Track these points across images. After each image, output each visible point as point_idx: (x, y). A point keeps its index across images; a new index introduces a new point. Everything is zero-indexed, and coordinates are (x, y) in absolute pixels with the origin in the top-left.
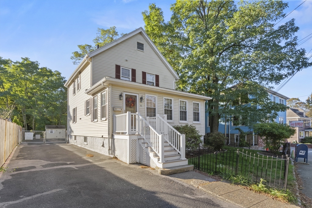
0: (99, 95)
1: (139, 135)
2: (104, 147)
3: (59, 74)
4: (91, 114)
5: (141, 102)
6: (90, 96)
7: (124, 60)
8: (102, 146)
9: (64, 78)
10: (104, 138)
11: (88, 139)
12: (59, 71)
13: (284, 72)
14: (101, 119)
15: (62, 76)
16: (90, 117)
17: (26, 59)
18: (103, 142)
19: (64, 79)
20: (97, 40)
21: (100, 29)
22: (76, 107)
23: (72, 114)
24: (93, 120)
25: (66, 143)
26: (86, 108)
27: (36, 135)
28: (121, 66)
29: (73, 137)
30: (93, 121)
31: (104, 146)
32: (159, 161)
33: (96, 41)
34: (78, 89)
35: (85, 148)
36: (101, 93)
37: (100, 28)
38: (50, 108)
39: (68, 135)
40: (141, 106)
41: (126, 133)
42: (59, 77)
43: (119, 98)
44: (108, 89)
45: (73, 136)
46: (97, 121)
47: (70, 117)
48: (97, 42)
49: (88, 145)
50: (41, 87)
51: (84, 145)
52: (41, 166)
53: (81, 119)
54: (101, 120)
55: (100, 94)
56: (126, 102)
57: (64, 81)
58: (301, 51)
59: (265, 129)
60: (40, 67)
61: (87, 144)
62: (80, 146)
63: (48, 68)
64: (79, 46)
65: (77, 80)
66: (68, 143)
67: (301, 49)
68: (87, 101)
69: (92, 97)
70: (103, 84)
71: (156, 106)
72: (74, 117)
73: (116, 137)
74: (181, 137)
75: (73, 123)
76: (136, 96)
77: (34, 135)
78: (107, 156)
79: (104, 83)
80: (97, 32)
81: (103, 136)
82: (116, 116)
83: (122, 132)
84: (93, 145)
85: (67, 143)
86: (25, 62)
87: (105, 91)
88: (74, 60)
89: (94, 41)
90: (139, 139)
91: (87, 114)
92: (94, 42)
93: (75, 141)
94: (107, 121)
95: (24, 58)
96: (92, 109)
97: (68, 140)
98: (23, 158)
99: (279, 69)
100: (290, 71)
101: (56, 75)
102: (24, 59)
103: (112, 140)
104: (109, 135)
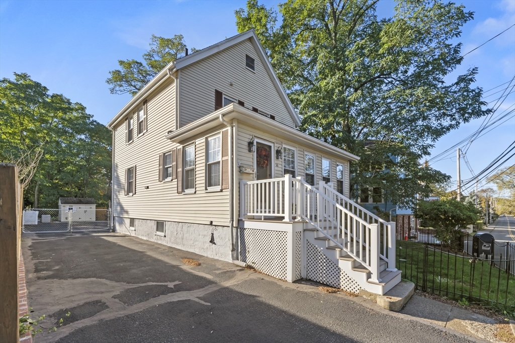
0: (201, 141)
1: (304, 222)
2: (215, 243)
3: (83, 109)
4: (177, 178)
5: (277, 158)
6: (175, 143)
7: (228, 83)
8: (211, 242)
9: (92, 117)
10: (216, 226)
11: (167, 226)
12: (82, 104)
13: (446, 122)
14: (206, 189)
15: (88, 113)
16: (173, 184)
17: (24, 76)
18: (213, 234)
19: (91, 119)
20: (150, 55)
21: (155, 37)
22: (134, 165)
23: (123, 179)
24: (183, 191)
25: (109, 232)
26: (161, 167)
27: (43, 216)
28: (223, 93)
29: (127, 222)
30: (183, 193)
31: (215, 241)
32: (369, 280)
33: (147, 57)
34: (140, 131)
35: (159, 242)
36: (207, 139)
37: (155, 35)
38: (68, 167)
39: (114, 217)
40: (277, 166)
41: (283, 218)
42: (82, 113)
43: (247, 148)
44: (229, 128)
45: (125, 219)
46: (195, 192)
47: (119, 184)
48: (150, 59)
49: (166, 238)
50: (50, 129)
51: (155, 237)
52: (117, 300)
53: (148, 187)
54: (207, 191)
55: (204, 140)
56: (257, 157)
57: (91, 122)
58: (477, 91)
59: (445, 210)
60: (50, 93)
61: (165, 236)
62: (145, 238)
63: (64, 95)
64: (121, 63)
65: (136, 114)
66: (114, 231)
67: (478, 89)
68: (165, 154)
69: (181, 147)
70: (222, 118)
71: (295, 168)
72: (130, 184)
73: (248, 224)
74: (389, 227)
75: (128, 194)
76: (270, 147)
77: (40, 217)
78: (228, 263)
79: (224, 115)
80: (151, 42)
81: (211, 222)
82: (249, 183)
83: (264, 216)
84: (182, 239)
85: (111, 231)
86: (22, 82)
87: (219, 133)
88: (111, 86)
89: (145, 57)
90: (304, 230)
91: (164, 179)
92: (145, 59)
93: (133, 228)
94: (227, 192)
95: (20, 74)
96: (180, 170)
97: (114, 226)
98: (51, 273)
99: (438, 118)
100: (454, 122)
101: (77, 110)
102: (18, 75)
103: (237, 230)
104: (233, 221)
